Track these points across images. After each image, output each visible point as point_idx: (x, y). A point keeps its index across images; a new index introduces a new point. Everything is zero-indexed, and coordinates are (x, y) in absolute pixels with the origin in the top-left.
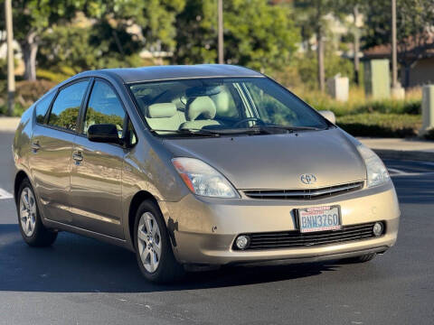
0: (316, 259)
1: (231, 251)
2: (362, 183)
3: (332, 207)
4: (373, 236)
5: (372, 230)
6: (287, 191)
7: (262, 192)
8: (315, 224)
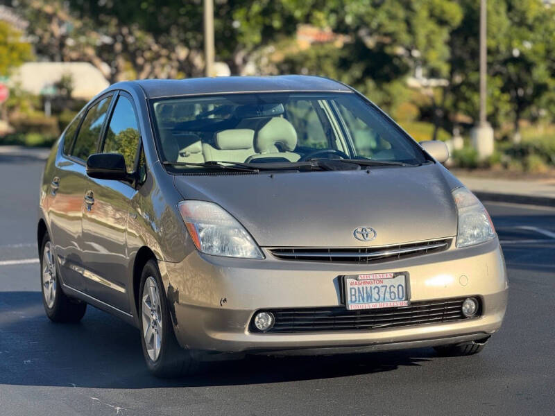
0: (373, 349)
1: (247, 333)
2: (450, 241)
3: (396, 275)
4: (462, 317)
5: (461, 309)
6: (333, 251)
7: (297, 251)
8: (369, 297)
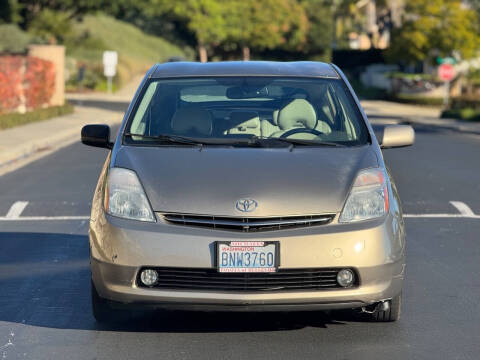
0: (247, 309)
1: (134, 286)
2: (332, 217)
3: (267, 243)
5: (336, 278)
6: (217, 219)
7: (187, 217)
8: (240, 262)
